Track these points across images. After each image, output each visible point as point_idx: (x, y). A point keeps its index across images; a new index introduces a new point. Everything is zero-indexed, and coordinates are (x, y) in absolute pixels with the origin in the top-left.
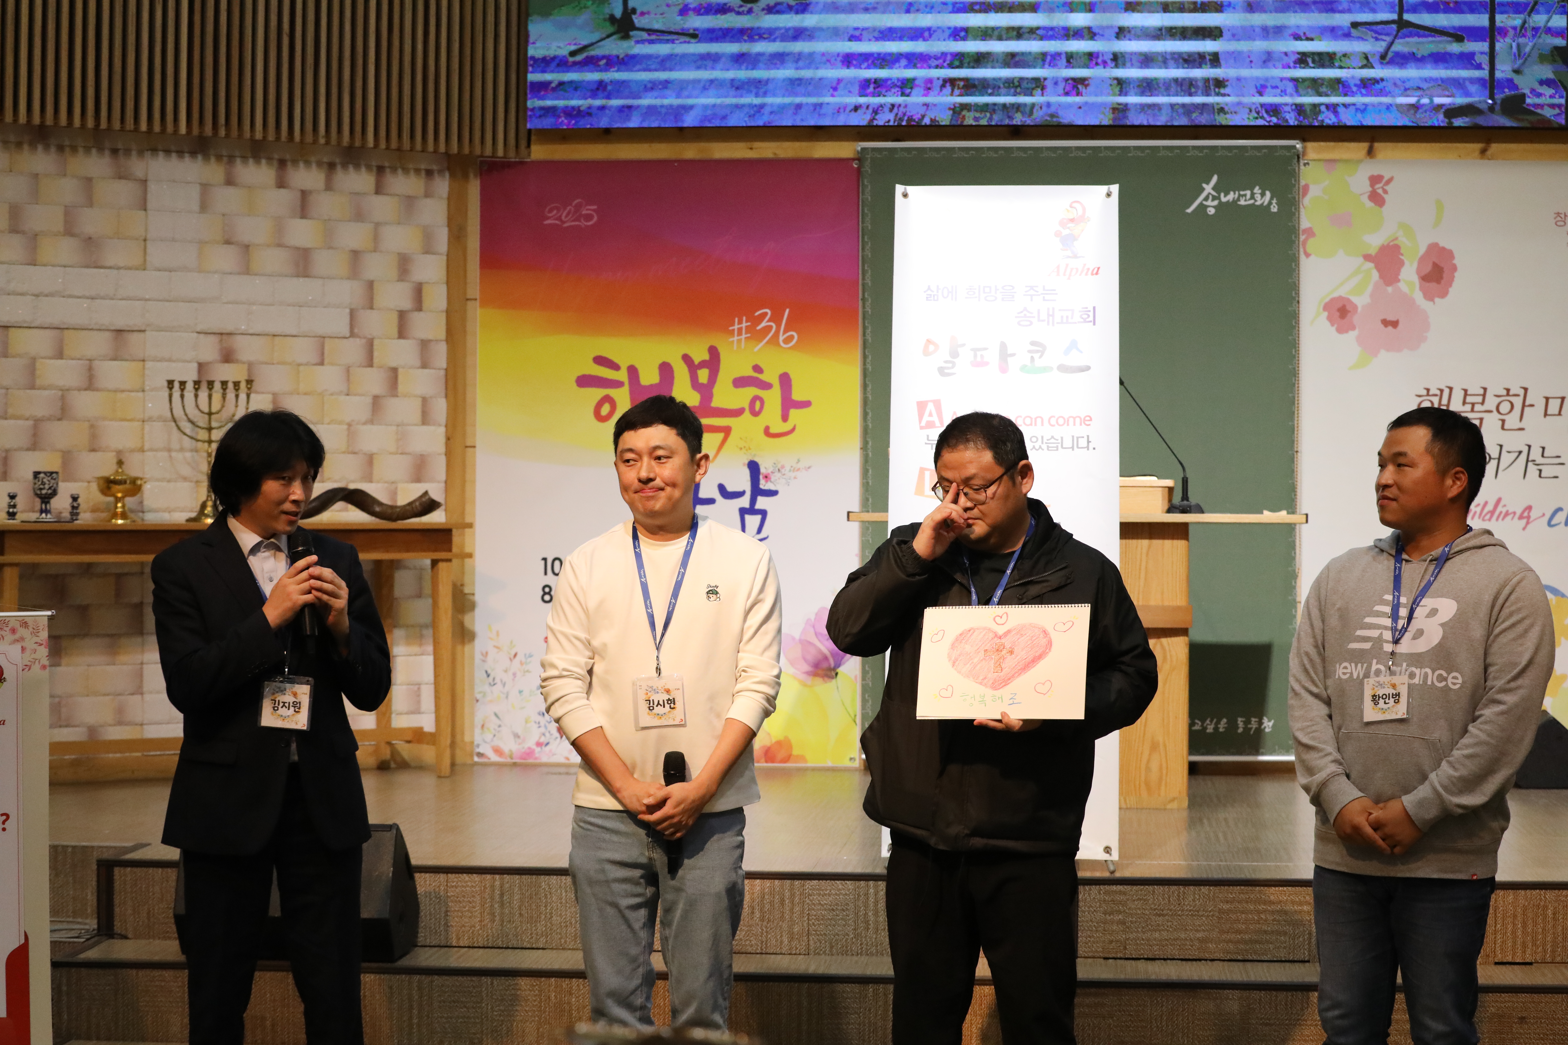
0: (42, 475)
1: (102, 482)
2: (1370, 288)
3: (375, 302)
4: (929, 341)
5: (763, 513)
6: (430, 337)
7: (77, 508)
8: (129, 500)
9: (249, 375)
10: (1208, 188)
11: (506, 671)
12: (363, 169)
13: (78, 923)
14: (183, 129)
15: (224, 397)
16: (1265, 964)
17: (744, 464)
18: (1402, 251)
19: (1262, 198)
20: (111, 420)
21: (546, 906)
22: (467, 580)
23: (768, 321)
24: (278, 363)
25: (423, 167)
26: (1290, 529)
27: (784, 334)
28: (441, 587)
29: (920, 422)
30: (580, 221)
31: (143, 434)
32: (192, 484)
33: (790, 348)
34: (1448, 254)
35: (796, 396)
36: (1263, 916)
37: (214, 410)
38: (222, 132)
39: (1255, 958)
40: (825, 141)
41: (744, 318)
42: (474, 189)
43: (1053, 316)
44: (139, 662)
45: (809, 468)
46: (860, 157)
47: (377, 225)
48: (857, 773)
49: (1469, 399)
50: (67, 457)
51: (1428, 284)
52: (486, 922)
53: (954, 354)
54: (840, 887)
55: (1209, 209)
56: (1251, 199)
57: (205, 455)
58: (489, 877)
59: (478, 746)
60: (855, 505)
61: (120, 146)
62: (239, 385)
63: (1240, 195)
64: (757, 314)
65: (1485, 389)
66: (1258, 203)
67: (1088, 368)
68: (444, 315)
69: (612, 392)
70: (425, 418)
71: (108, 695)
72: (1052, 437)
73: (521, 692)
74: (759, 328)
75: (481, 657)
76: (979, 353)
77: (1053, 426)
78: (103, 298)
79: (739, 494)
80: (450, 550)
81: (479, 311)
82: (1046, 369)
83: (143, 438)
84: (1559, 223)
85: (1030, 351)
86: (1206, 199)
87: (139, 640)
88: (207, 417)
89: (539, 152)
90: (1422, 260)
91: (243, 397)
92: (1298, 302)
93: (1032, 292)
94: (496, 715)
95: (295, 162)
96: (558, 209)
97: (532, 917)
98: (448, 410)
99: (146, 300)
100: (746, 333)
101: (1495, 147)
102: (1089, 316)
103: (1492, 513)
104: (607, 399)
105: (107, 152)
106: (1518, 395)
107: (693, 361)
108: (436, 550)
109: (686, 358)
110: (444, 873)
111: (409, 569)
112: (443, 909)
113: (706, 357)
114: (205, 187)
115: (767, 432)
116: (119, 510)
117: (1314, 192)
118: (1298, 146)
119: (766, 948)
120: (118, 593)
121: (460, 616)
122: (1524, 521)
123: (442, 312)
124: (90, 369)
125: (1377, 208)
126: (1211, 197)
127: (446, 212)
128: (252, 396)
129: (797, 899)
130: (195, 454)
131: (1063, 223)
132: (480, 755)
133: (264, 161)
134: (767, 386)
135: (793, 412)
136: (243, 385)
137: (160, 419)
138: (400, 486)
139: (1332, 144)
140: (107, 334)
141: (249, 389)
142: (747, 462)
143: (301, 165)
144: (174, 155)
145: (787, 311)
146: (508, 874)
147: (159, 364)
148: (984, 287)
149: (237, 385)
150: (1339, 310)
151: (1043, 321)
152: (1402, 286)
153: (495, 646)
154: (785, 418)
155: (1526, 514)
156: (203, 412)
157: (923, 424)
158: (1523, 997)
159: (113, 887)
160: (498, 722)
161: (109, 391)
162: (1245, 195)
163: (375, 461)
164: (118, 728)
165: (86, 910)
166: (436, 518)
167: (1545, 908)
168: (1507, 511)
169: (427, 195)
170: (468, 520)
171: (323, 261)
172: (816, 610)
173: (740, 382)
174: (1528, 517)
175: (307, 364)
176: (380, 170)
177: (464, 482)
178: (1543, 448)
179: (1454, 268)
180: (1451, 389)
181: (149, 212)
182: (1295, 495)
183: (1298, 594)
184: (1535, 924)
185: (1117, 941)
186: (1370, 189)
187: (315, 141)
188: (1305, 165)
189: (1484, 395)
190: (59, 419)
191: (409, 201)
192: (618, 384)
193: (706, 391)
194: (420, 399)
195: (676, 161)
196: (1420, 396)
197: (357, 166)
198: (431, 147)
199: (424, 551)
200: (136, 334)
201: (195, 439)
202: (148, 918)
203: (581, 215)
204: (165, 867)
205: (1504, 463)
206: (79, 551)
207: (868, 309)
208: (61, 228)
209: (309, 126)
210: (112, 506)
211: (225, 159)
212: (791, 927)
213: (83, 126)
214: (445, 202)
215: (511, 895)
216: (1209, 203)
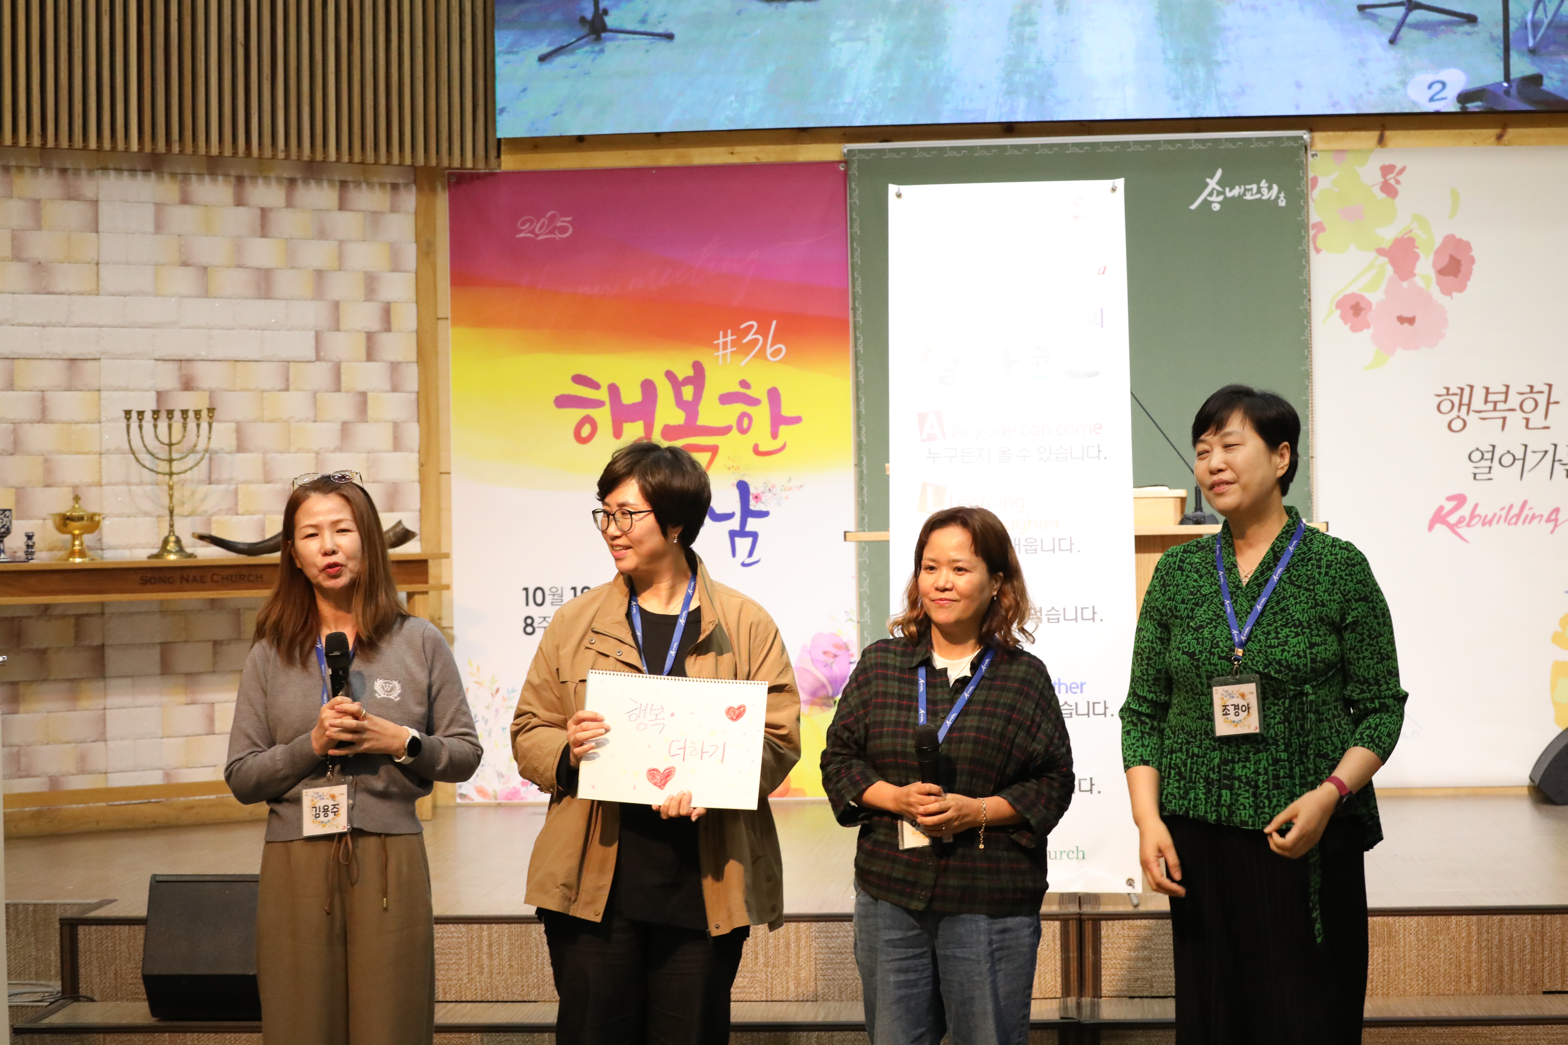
1: (58, 519)
2: (1384, 285)
3: (341, 322)
4: (928, 350)
5: (754, 536)
6: (400, 359)
7: (32, 547)
8: (87, 538)
9: (210, 403)
10: (1212, 183)
11: (488, 708)
12: (325, 184)
13: (42, 985)
14: (134, 147)
15: (185, 426)
17: (733, 485)
18: (1417, 244)
19: (1269, 192)
20: (66, 453)
21: (537, 957)
22: (444, 613)
23: (755, 334)
24: (242, 390)
25: (388, 180)
27: (771, 347)
29: (921, 435)
30: (554, 233)
31: (100, 467)
32: (154, 519)
33: (779, 361)
34: (1465, 246)
35: (787, 411)
37: (174, 441)
38: (176, 148)
40: (810, 143)
41: (729, 331)
42: (442, 202)
43: (1058, 319)
44: (102, 707)
45: (801, 486)
46: (847, 160)
47: (341, 243)
49: (1491, 398)
50: (20, 493)
51: (1444, 278)
52: (473, 975)
53: (957, 362)
55: (1214, 205)
56: (1257, 193)
57: (166, 488)
58: (476, 926)
60: (851, 525)
61: (68, 165)
62: (200, 414)
63: (1246, 190)
64: (743, 326)
65: (1508, 387)
66: (1265, 197)
67: (1097, 373)
68: (414, 335)
69: (592, 412)
70: (397, 444)
71: (69, 743)
72: (1061, 447)
74: (745, 341)
76: (981, 360)
77: (1062, 435)
78: (54, 326)
79: (729, 516)
80: (426, 582)
81: (451, 331)
82: (1053, 375)
83: (100, 472)
85: (1035, 357)
86: (1211, 194)
87: (100, 684)
88: (167, 447)
89: (509, 163)
90: (1438, 252)
91: (204, 426)
92: (1310, 300)
95: (253, 178)
96: (531, 222)
97: (522, 968)
98: (420, 435)
99: (101, 327)
100: (732, 347)
101: (1511, 132)
102: (1095, 318)
103: (1518, 516)
104: (588, 419)
105: (55, 173)
106: (1542, 392)
107: (676, 378)
108: (412, 582)
109: (670, 375)
113: (690, 372)
114: (159, 207)
115: (757, 451)
116: (77, 548)
117: (1323, 184)
118: (1305, 136)
119: (771, 995)
120: (78, 636)
122: (1552, 524)
123: (412, 332)
124: (43, 399)
125: (1390, 199)
126: (1215, 192)
127: (414, 229)
128: (214, 425)
129: (803, 943)
130: (156, 487)
132: (462, 796)
133: (220, 178)
134: (755, 402)
135: (783, 429)
136: (204, 414)
137: (119, 451)
139: (1341, 133)
140: (61, 363)
141: (211, 417)
142: (735, 482)
143: (260, 181)
144: (126, 173)
145: (774, 322)
146: (497, 923)
147: (115, 394)
149: (197, 413)
150: (1352, 308)
151: (1049, 324)
152: (1418, 280)
153: (476, 682)
154: (775, 435)
155: (1553, 517)
156: (163, 444)
157: (925, 436)
159: (77, 947)
161: (64, 423)
162: (1251, 189)
164: (81, 777)
165: (50, 971)
166: (411, 549)
168: (1534, 514)
169: (394, 210)
170: (444, 550)
171: (285, 282)
172: (812, 636)
173: (726, 399)
174: (1556, 520)
175: (272, 390)
176: (343, 184)
177: (439, 510)
179: (1472, 261)
180: (1472, 387)
181: (101, 234)
182: (1312, 503)
185: (1143, 979)
186: (1382, 180)
187: (274, 156)
188: (1313, 156)
189: (1507, 393)
190: (11, 454)
191: (375, 216)
192: (599, 404)
193: (691, 409)
194: (391, 425)
195: (653, 168)
196: (1439, 396)
197: (319, 181)
198: (396, 160)
200: (90, 362)
201: (155, 472)
202: (116, 979)
203: (555, 228)
204: (134, 924)
205: (1528, 465)
206: (35, 592)
207: (859, 319)
208: (8, 253)
209: (267, 140)
210: (69, 545)
211: (180, 177)
212: (797, 973)
213: (29, 145)
214: (413, 217)
215: (501, 945)
216: (1214, 198)
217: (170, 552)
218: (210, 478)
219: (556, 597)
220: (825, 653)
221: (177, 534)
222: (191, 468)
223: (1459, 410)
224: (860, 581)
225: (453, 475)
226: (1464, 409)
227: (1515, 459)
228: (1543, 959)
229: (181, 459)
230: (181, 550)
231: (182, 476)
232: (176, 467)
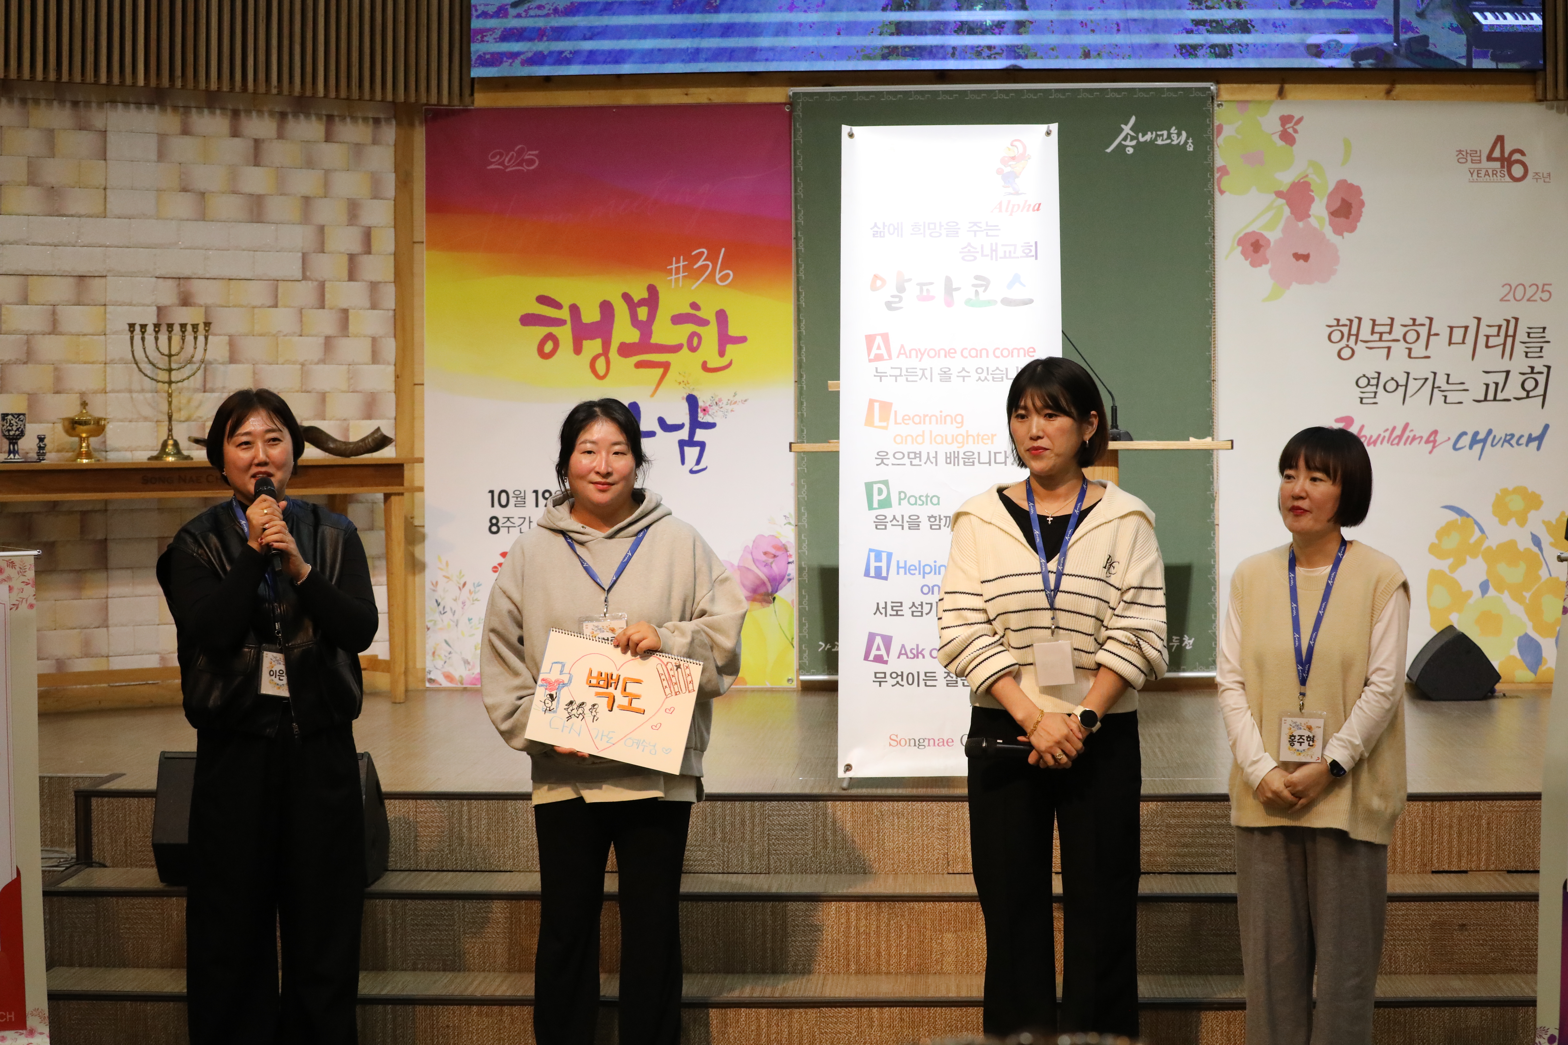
0: (10, 417)
1: (67, 423)
2: (1282, 224)
3: (326, 245)
4: (876, 277)
5: (702, 445)
6: (379, 279)
7: (43, 448)
8: (93, 440)
9: (206, 317)
10: (1127, 129)
11: (455, 600)
12: (314, 118)
13: (57, 852)
14: (141, 81)
15: (183, 339)
16: (1211, 876)
17: (683, 398)
18: (1312, 188)
19: (1179, 138)
20: (75, 363)
21: (512, 830)
22: (417, 513)
23: (705, 260)
24: (235, 306)
25: (370, 115)
26: (1207, 455)
27: (720, 272)
28: (393, 519)
29: (869, 355)
30: (522, 166)
31: (105, 376)
32: (153, 424)
33: (727, 286)
34: (1356, 190)
35: (733, 331)
36: (1208, 830)
37: (173, 352)
38: (179, 83)
39: (1202, 870)
40: (758, 86)
41: (681, 258)
42: (419, 136)
43: (996, 251)
44: (104, 596)
45: (746, 401)
46: (792, 102)
47: (327, 172)
48: (795, 694)
49: (1377, 329)
50: (32, 398)
51: (1337, 219)
52: (454, 846)
53: (901, 289)
54: (799, 807)
55: (1127, 149)
57: (166, 395)
58: (457, 802)
59: (430, 672)
61: (80, 98)
62: (197, 328)
63: (1157, 135)
64: (694, 253)
65: (1392, 319)
66: (1175, 143)
67: (1031, 301)
68: (392, 257)
69: (554, 330)
70: (375, 358)
71: (75, 628)
72: (997, 368)
73: (470, 620)
74: (695, 267)
75: (432, 587)
76: (925, 288)
77: (998, 357)
78: (65, 245)
79: (678, 427)
80: (402, 485)
81: (426, 253)
82: (991, 302)
83: (105, 380)
84: (1461, 160)
85: (974, 286)
86: (1125, 139)
87: (103, 575)
88: (166, 358)
89: (481, 100)
90: (1331, 196)
91: (201, 339)
92: (1214, 237)
93: (975, 228)
94: (446, 642)
95: (248, 112)
96: (501, 155)
97: (499, 841)
98: (397, 349)
99: (107, 247)
100: (684, 272)
101: (1399, 88)
102: (1031, 251)
103: (1400, 437)
104: (550, 337)
105: (68, 105)
106: (1423, 325)
107: (632, 299)
108: (387, 485)
109: (626, 297)
110: (413, 799)
111: (362, 502)
112: (413, 834)
113: (645, 295)
114: (162, 138)
115: (705, 367)
116: (84, 450)
117: (1227, 131)
118: (1212, 88)
119: (728, 867)
120: (83, 531)
121: (410, 548)
122: (1431, 445)
123: (390, 254)
124: (54, 313)
125: (1288, 146)
127: (393, 159)
128: (210, 337)
129: (757, 820)
130: (156, 394)
131: (1004, 161)
132: (431, 681)
133: (218, 112)
134: (704, 323)
135: (730, 348)
136: (201, 327)
137: (123, 361)
138: (352, 423)
139: (1245, 85)
140: (71, 280)
141: (207, 331)
142: (685, 396)
143: (254, 114)
144: (132, 106)
145: (723, 250)
146: (475, 799)
147: (119, 308)
148: (929, 224)
149: (195, 327)
150: (1252, 245)
151: (987, 256)
152: (1312, 220)
153: (445, 576)
154: (722, 353)
155: (1432, 439)
156: (163, 355)
157: (872, 357)
158: (1463, 905)
159: (91, 817)
160: (449, 649)
161: (72, 335)
162: (1162, 135)
163: (327, 399)
164: (85, 660)
165: (64, 838)
166: (388, 453)
167: (1480, 818)
168: (1415, 436)
169: (375, 142)
170: (417, 455)
171: (277, 207)
172: (753, 538)
173: (678, 319)
174: (1435, 441)
175: (262, 306)
176: (330, 118)
177: (413, 419)
178: (1448, 375)
179: (1362, 204)
180: (1360, 319)
181: (109, 162)
182: (1213, 422)
183: (1216, 517)
184: (1470, 833)
186: (1281, 129)
187: (268, 91)
188: (1219, 105)
189: (1391, 325)
190: (25, 363)
191: (358, 149)
192: (560, 322)
193: (645, 328)
194: (370, 339)
195: (614, 107)
196: (1330, 326)
197: (308, 115)
198: (378, 95)
199: (377, 485)
200: (97, 279)
201: (155, 380)
202: (126, 846)
203: (523, 160)
204: (143, 797)
205: (1411, 390)
206: (46, 491)
207: (801, 248)
208: (25, 178)
209: (262, 76)
210: (77, 446)
211: (181, 110)
212: (752, 847)
213: (45, 79)
214: (392, 149)
215: (479, 820)
216: (1128, 143)
217: (168, 454)
218: (205, 386)
219: (519, 499)
220: (765, 553)
221: (175, 438)
222: (188, 378)
223: (1348, 340)
224: (799, 487)
225: (426, 386)
226: (1353, 338)
227: (1398, 385)
228: (1432, 842)
229: (179, 369)
230: (178, 452)
231: (180, 384)
232: (175, 376)
